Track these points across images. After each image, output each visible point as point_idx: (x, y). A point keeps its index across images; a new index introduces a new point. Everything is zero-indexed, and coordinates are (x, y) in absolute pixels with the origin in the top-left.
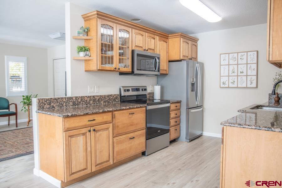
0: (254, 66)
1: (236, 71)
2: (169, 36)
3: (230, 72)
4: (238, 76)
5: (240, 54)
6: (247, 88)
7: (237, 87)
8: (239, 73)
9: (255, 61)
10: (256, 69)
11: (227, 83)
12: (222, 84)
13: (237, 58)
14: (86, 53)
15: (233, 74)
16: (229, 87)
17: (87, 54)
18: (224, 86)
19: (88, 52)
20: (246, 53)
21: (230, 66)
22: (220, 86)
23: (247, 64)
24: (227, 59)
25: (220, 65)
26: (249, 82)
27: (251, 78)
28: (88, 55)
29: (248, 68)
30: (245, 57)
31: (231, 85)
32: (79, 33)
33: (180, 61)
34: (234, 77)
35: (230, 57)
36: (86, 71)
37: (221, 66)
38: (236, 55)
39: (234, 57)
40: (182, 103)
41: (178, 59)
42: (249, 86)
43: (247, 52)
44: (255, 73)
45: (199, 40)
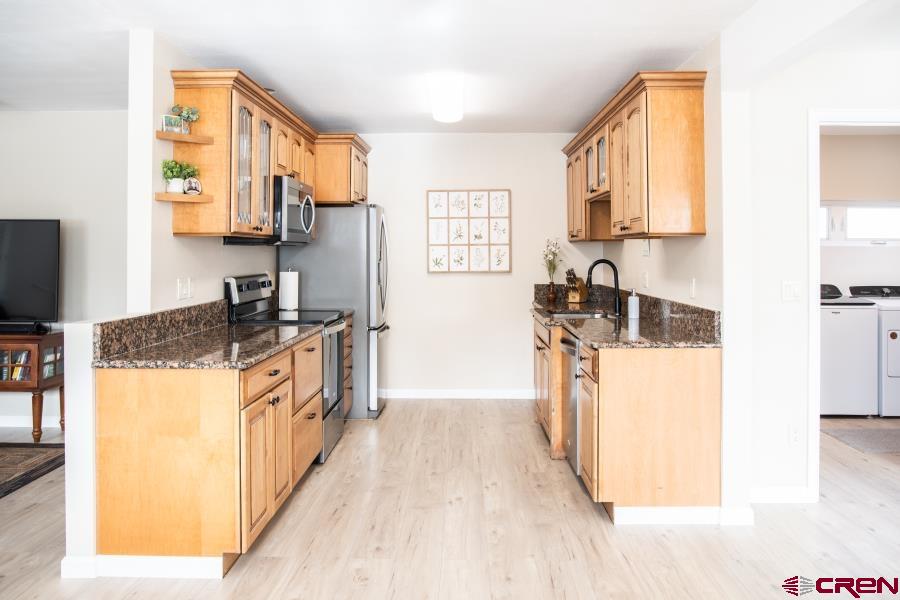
0: (504, 224)
1: (465, 235)
2: (319, 136)
3: (453, 236)
4: (469, 245)
5: (473, 195)
6: (489, 272)
7: (469, 272)
8: (472, 238)
9: (506, 214)
10: (507, 231)
11: (444, 261)
12: (432, 264)
13: (466, 202)
14: (190, 183)
15: (458, 241)
16: (449, 272)
17: (193, 185)
18: (436, 269)
19: (195, 180)
20: (486, 193)
21: (451, 221)
22: (428, 269)
23: (489, 218)
24: (444, 202)
25: (428, 218)
26: (494, 261)
27: (499, 251)
28: (196, 189)
29: (492, 228)
30: (484, 202)
31: (454, 267)
32: (169, 123)
33: (351, 204)
34: (460, 248)
35: (452, 200)
36: (175, 234)
37: (430, 220)
38: (464, 196)
39: (461, 200)
40: (354, 316)
41: (343, 199)
42: (494, 268)
43: (489, 191)
44: (505, 239)
45: (372, 151)
